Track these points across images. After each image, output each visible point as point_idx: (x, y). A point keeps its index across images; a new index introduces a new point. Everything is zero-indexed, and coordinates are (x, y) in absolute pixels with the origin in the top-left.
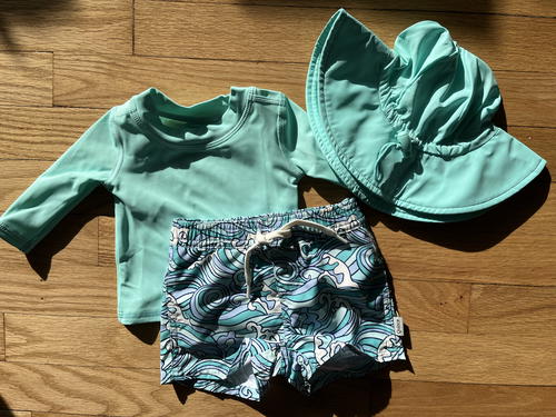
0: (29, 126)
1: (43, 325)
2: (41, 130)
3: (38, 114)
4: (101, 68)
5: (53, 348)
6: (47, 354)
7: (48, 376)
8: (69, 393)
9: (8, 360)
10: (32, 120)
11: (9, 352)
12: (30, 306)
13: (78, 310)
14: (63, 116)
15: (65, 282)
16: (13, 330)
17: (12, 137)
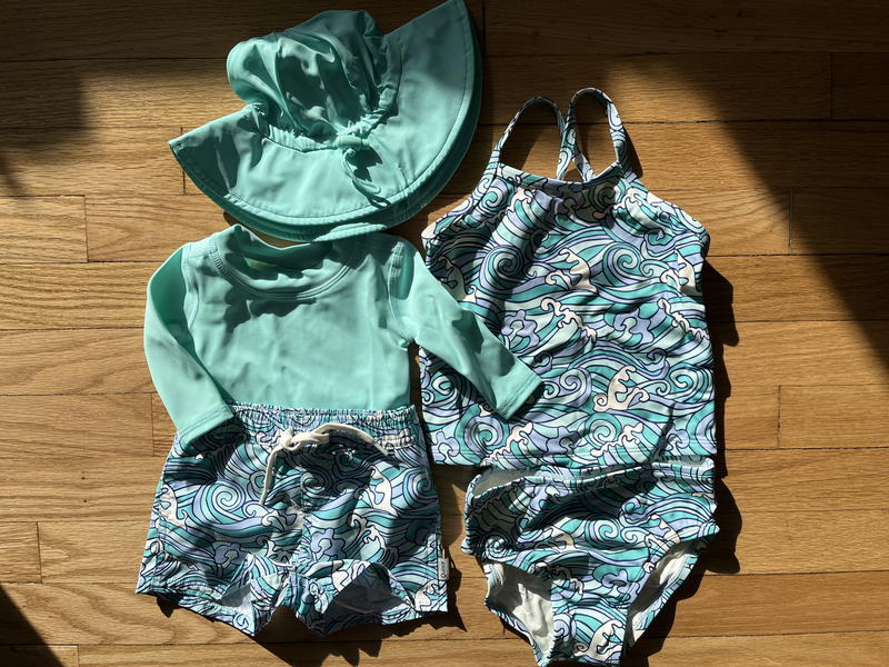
0: (58, 287)
1: (89, 535)
2: (75, 291)
3: (70, 272)
4: (145, 212)
5: (101, 564)
6: (94, 571)
7: (97, 598)
8: (124, 618)
9: (45, 581)
10: (63, 280)
11: (45, 571)
12: (69, 511)
13: (131, 513)
14: (100, 273)
15: (114, 479)
16: (49, 543)
17: (38, 303)
